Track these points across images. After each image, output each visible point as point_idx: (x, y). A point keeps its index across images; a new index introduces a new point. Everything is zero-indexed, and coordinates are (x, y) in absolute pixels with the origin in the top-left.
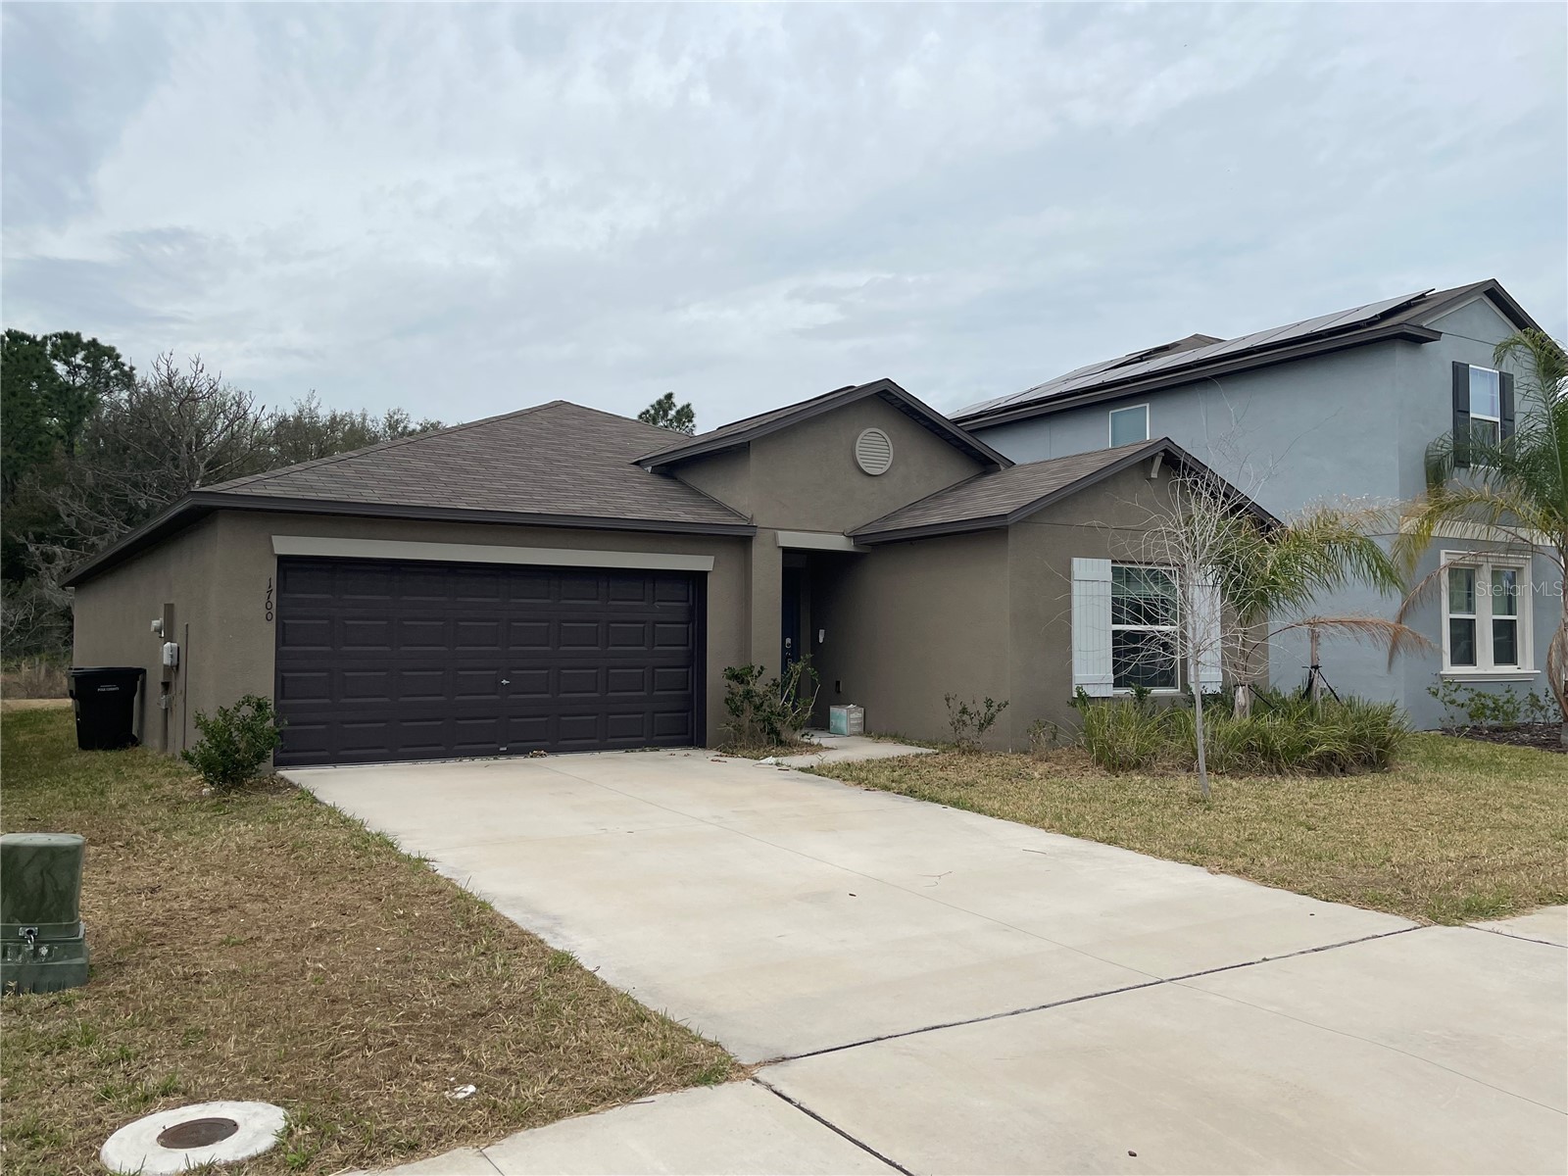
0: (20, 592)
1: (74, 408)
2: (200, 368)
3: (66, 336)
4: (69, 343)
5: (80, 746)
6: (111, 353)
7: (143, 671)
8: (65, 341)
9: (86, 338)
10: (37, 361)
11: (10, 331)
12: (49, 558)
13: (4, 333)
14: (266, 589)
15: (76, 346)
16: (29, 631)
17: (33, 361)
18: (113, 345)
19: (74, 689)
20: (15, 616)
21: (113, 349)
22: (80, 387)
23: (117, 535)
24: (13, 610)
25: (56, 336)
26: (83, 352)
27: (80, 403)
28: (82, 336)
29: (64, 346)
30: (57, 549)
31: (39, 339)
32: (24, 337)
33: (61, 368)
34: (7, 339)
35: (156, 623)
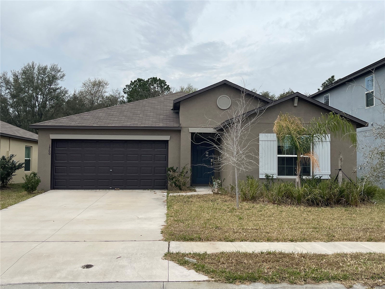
11: (138, 78)
32: (142, 80)
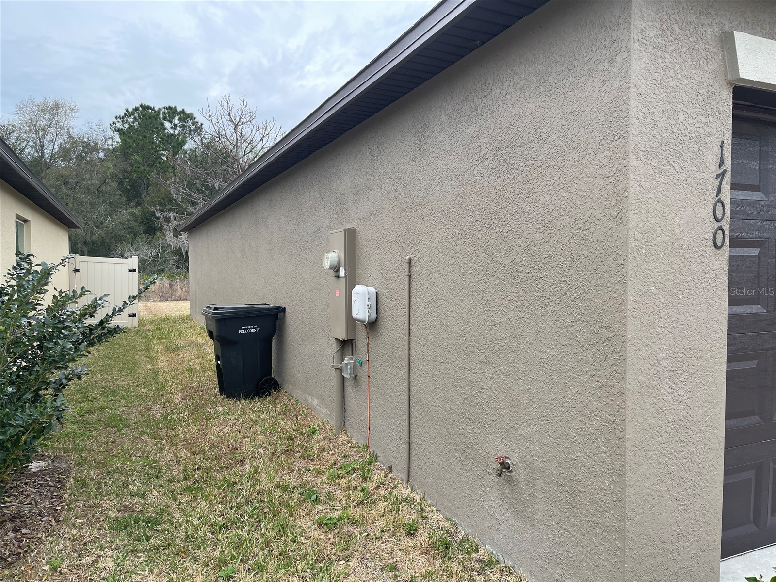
0: (154, 240)
1: (175, 144)
2: (245, 105)
3: (170, 108)
4: (171, 112)
5: (222, 391)
6: (190, 116)
7: (284, 310)
8: (169, 110)
9: (179, 109)
10: (156, 119)
11: (141, 105)
12: (168, 220)
13: (139, 106)
14: (714, 168)
15: (174, 113)
16: (158, 261)
17: (154, 119)
18: (192, 112)
19: (214, 330)
20: (151, 253)
21: (192, 114)
22: (177, 135)
23: (203, 205)
24: (150, 250)
25: (164, 108)
26: (178, 116)
27: (178, 142)
28: (177, 108)
29: (169, 112)
30: (172, 215)
31: (156, 109)
32: (149, 108)
33: (167, 125)
34: (140, 108)
35: (331, 257)
